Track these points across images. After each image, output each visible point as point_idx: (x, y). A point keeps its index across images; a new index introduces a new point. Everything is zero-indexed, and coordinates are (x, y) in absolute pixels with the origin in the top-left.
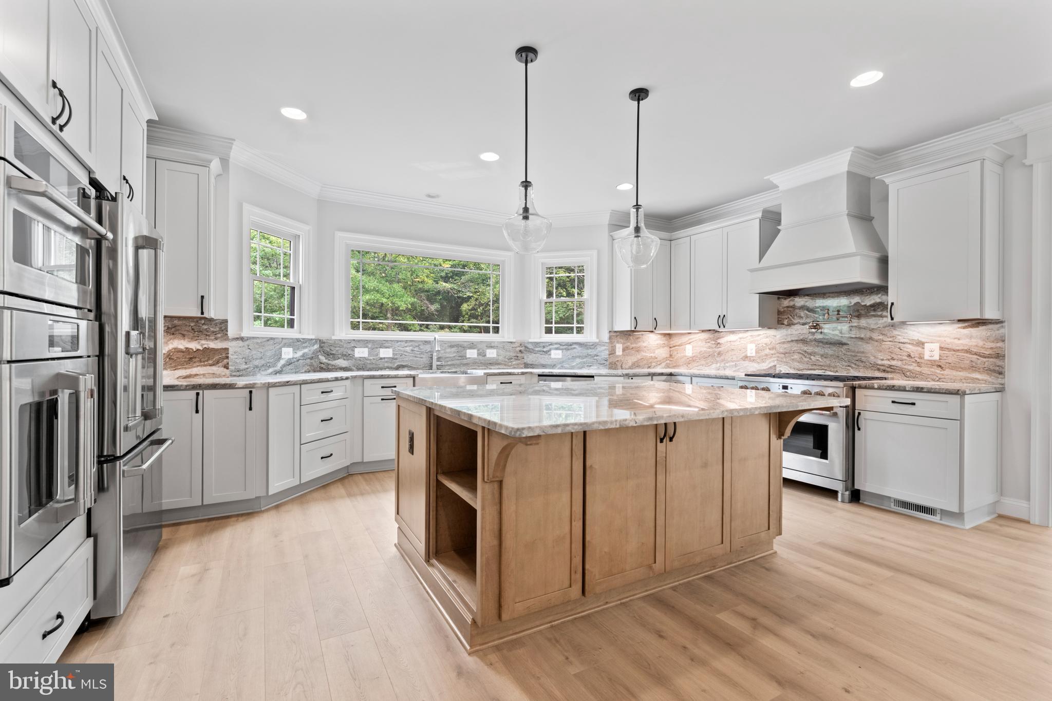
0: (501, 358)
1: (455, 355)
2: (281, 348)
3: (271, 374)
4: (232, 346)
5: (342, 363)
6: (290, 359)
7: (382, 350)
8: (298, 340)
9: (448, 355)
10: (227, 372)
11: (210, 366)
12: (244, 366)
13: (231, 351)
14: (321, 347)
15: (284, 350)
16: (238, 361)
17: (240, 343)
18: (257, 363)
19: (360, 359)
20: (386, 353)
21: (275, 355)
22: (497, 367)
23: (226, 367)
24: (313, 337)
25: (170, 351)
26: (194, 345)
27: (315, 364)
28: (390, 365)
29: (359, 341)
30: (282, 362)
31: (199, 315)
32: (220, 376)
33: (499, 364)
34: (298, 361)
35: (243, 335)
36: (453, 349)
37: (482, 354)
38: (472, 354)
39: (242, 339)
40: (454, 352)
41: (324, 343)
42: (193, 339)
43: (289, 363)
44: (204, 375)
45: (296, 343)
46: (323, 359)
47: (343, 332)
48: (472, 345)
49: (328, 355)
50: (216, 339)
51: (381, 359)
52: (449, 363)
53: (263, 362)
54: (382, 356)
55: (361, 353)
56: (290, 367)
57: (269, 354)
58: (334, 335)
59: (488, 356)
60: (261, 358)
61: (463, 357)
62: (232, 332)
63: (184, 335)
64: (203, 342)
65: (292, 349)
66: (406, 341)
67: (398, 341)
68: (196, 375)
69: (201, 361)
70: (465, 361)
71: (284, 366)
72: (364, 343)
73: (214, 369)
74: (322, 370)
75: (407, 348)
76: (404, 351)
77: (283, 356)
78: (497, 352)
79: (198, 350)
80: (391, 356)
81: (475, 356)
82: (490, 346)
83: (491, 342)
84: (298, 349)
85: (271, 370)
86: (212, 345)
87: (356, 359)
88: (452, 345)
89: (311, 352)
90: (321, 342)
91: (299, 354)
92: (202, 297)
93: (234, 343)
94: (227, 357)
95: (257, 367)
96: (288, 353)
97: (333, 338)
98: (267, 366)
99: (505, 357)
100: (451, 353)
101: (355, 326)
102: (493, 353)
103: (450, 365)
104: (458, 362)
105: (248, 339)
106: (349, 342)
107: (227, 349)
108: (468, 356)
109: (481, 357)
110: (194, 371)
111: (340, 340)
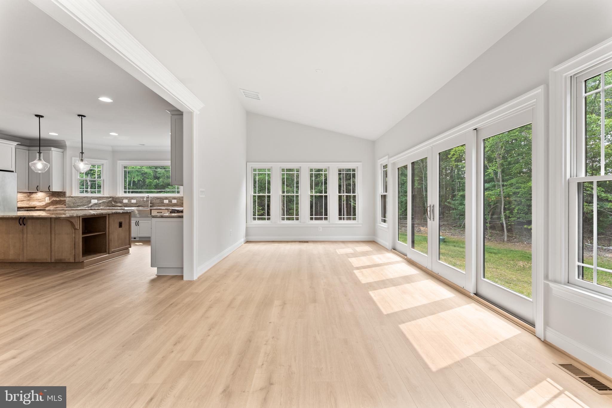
0: (178, 203)
1: (159, 202)
2: (91, 200)
3: (86, 207)
4: (67, 199)
5: (119, 204)
6: (96, 203)
7: (132, 200)
8: (100, 197)
9: (156, 202)
10: (65, 207)
11: (62, 205)
12: (73, 205)
13: (67, 201)
14: (113, 199)
15: (92, 200)
16: (70, 203)
17: (71, 198)
18: (79, 204)
19: (125, 203)
20: (134, 201)
21: (88, 202)
22: (177, 206)
23: (65, 205)
24: (109, 196)
25: (52, 201)
26: (57, 199)
27: (110, 205)
28: (135, 205)
29: (125, 197)
30: (91, 204)
31: (49, 191)
32: (64, 208)
33: (177, 205)
34: (100, 204)
35: (72, 196)
36: (158, 200)
37: (170, 201)
38: (166, 201)
39: (72, 197)
40: (159, 201)
41: (114, 198)
42: (58, 197)
43: (95, 204)
44: (60, 207)
45: (98, 198)
46: (113, 203)
47: (120, 194)
48: (166, 198)
49: (116, 202)
50: (63, 197)
51: (132, 203)
52: (157, 205)
53: (82, 204)
54: (132, 202)
55: (125, 201)
56: (96, 206)
57: (85, 201)
58: (117, 195)
59: (173, 202)
60: (81, 203)
61: (163, 203)
62: (68, 194)
63: (55, 196)
64: (60, 198)
65: (97, 200)
66: (141, 197)
67: (138, 197)
68: (58, 207)
69: (59, 204)
70: (163, 204)
71: (93, 205)
72: (126, 198)
73: (62, 206)
74: (113, 207)
75: (141, 200)
76: (140, 201)
77: (92, 202)
78: (177, 201)
79: (58, 200)
80: (135, 202)
81: (168, 202)
82: (174, 198)
83: (174, 197)
84: (100, 200)
85: (86, 206)
86: (62, 199)
87: (124, 203)
88: (158, 198)
89: (108, 201)
90: (113, 198)
91: (100, 202)
92: (50, 186)
93: (68, 198)
94: (65, 202)
95: (79, 205)
96: (94, 201)
97: (117, 196)
98: (83, 205)
99: (180, 203)
100: (158, 201)
101: (125, 192)
102: (175, 201)
103: (157, 206)
104: (161, 205)
105: (74, 197)
106: (121, 197)
107: (65, 200)
108: (164, 202)
109: (170, 203)
110: (58, 206)
111: (119, 197)
